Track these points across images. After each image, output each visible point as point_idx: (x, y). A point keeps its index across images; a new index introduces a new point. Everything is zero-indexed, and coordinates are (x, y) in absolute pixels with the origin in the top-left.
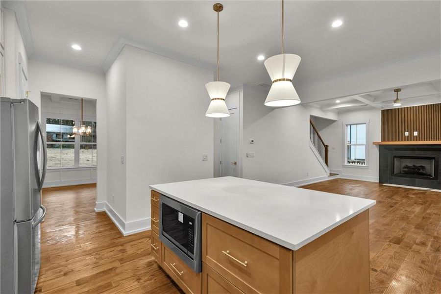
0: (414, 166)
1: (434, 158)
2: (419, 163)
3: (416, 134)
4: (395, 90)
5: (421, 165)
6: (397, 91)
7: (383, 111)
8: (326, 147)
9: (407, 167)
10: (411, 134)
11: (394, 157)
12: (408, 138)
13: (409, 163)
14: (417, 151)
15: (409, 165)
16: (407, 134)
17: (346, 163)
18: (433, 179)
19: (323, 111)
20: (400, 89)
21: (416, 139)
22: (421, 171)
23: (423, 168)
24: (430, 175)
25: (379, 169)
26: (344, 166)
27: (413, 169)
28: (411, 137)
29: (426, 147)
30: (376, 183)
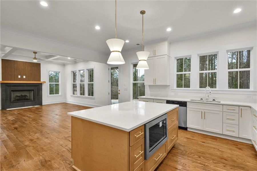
0: (22, 95)
1: (33, 90)
2: (24, 94)
3: (24, 77)
4: (34, 52)
5: (25, 94)
6: (35, 53)
7: (2, 59)
9: (17, 96)
10: (22, 77)
11: (12, 91)
12: (20, 80)
13: (18, 94)
14: (25, 87)
15: (18, 95)
16: (19, 77)
18: (33, 101)
21: (24, 80)
23: (26, 96)
27: (22, 97)
28: (22, 79)
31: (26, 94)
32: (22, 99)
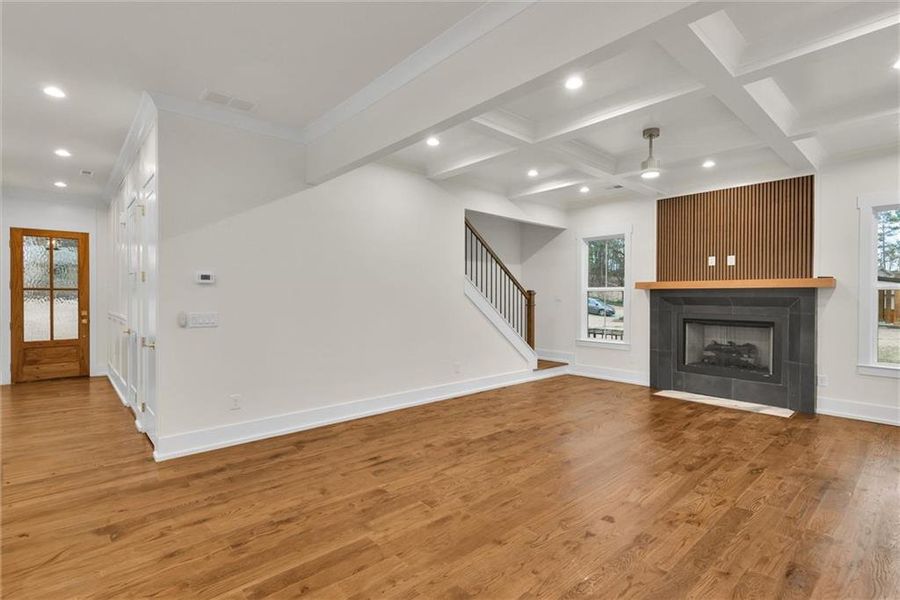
0: (730, 342)
1: (772, 324)
3: (731, 260)
4: (644, 133)
5: (746, 342)
6: (650, 134)
7: (659, 202)
8: (529, 296)
9: (716, 347)
10: (721, 261)
11: (686, 321)
12: (715, 273)
13: (720, 336)
14: (733, 307)
15: (721, 341)
16: (712, 261)
17: (584, 336)
18: (768, 379)
19: (512, 201)
20: (658, 130)
21: (732, 273)
22: (745, 358)
23: (750, 349)
24: (766, 369)
25: (651, 352)
26: (580, 344)
27: (729, 352)
28: (721, 271)
29: (753, 295)
30: (642, 388)
31: (750, 342)
32: (728, 364)
